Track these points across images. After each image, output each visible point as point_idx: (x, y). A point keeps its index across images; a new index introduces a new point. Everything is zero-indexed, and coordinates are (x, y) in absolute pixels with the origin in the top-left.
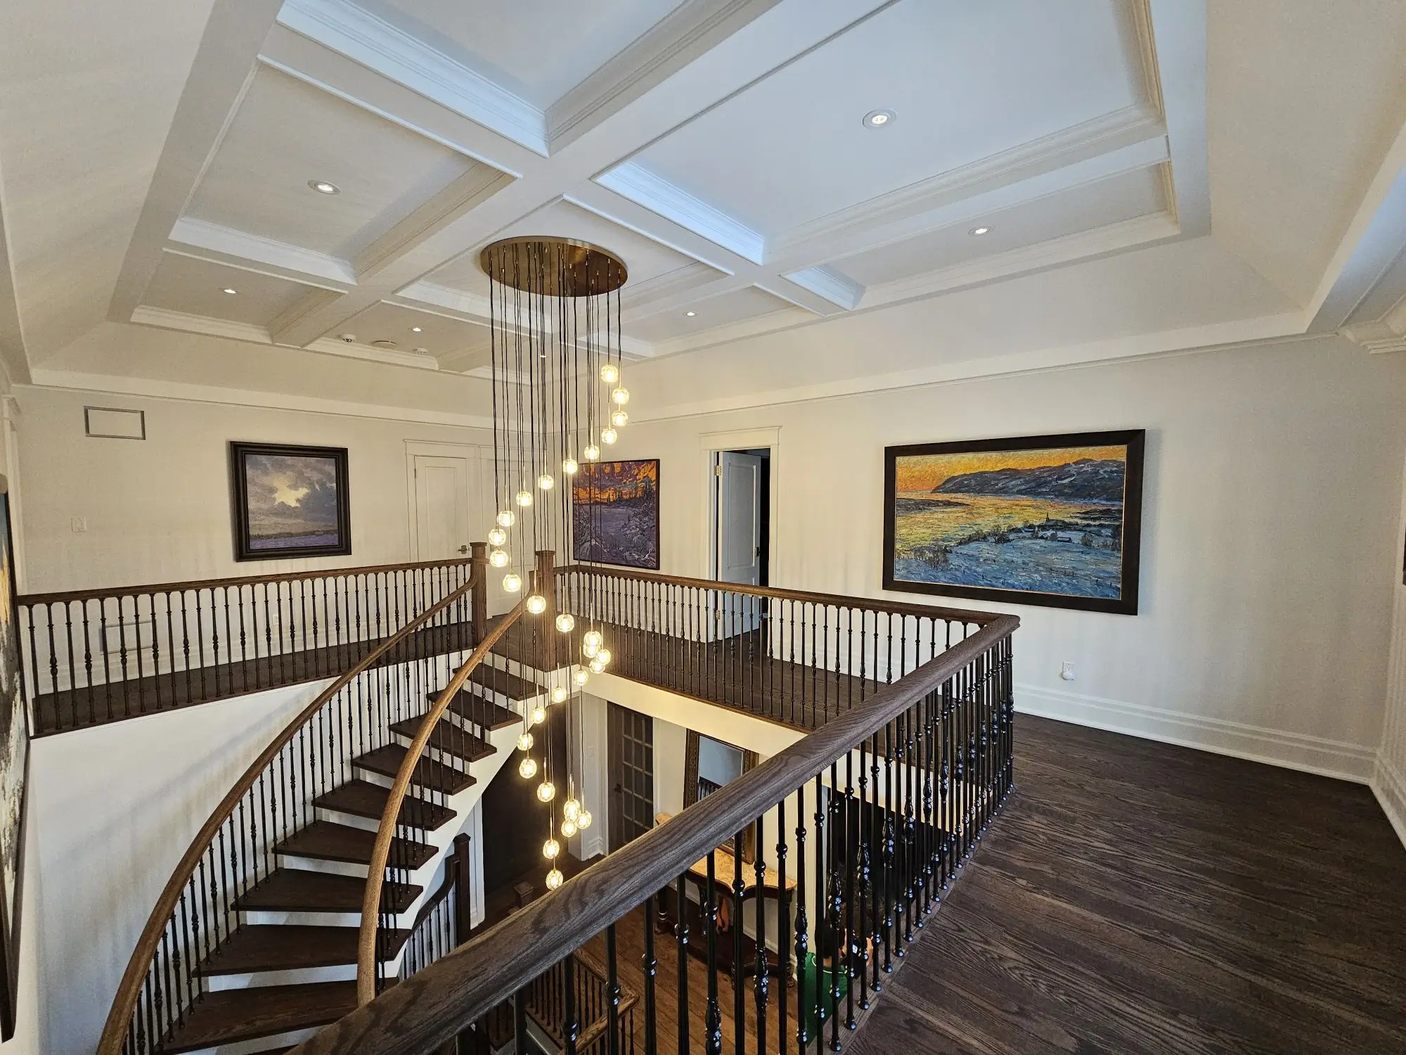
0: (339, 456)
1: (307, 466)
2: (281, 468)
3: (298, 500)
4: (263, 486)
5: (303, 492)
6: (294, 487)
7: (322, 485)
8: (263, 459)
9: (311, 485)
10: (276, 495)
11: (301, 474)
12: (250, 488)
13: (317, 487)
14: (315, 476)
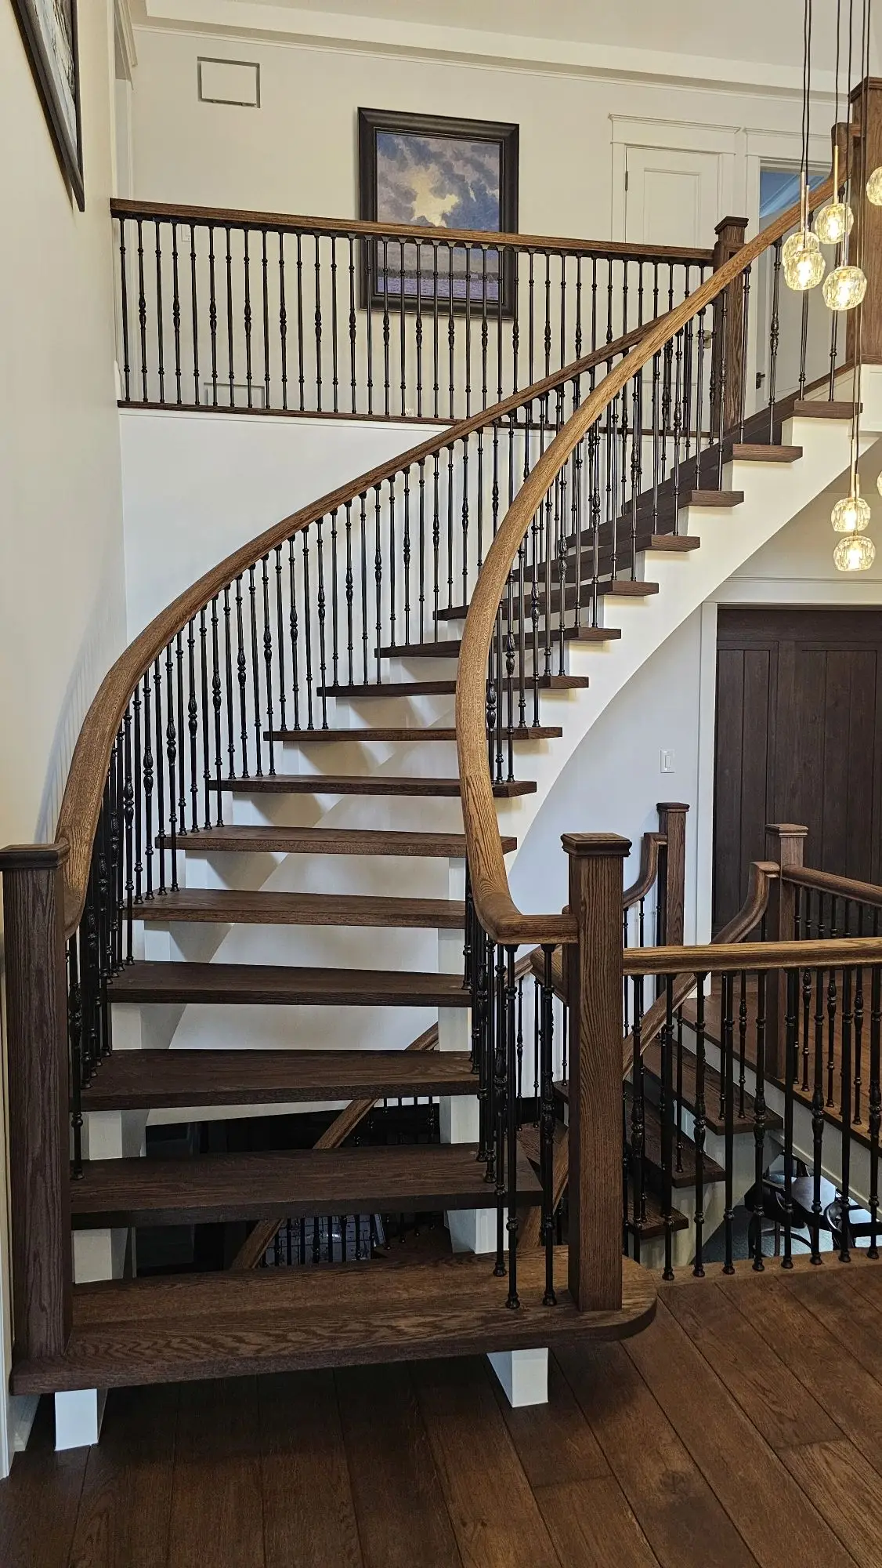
0: (506, 139)
1: (458, 156)
2: (424, 157)
3: (444, 216)
4: (396, 188)
5: (451, 201)
6: (440, 192)
7: (480, 192)
8: (399, 141)
9: (463, 193)
10: (415, 204)
11: (447, 168)
12: (381, 188)
13: (472, 194)
14: (471, 176)
